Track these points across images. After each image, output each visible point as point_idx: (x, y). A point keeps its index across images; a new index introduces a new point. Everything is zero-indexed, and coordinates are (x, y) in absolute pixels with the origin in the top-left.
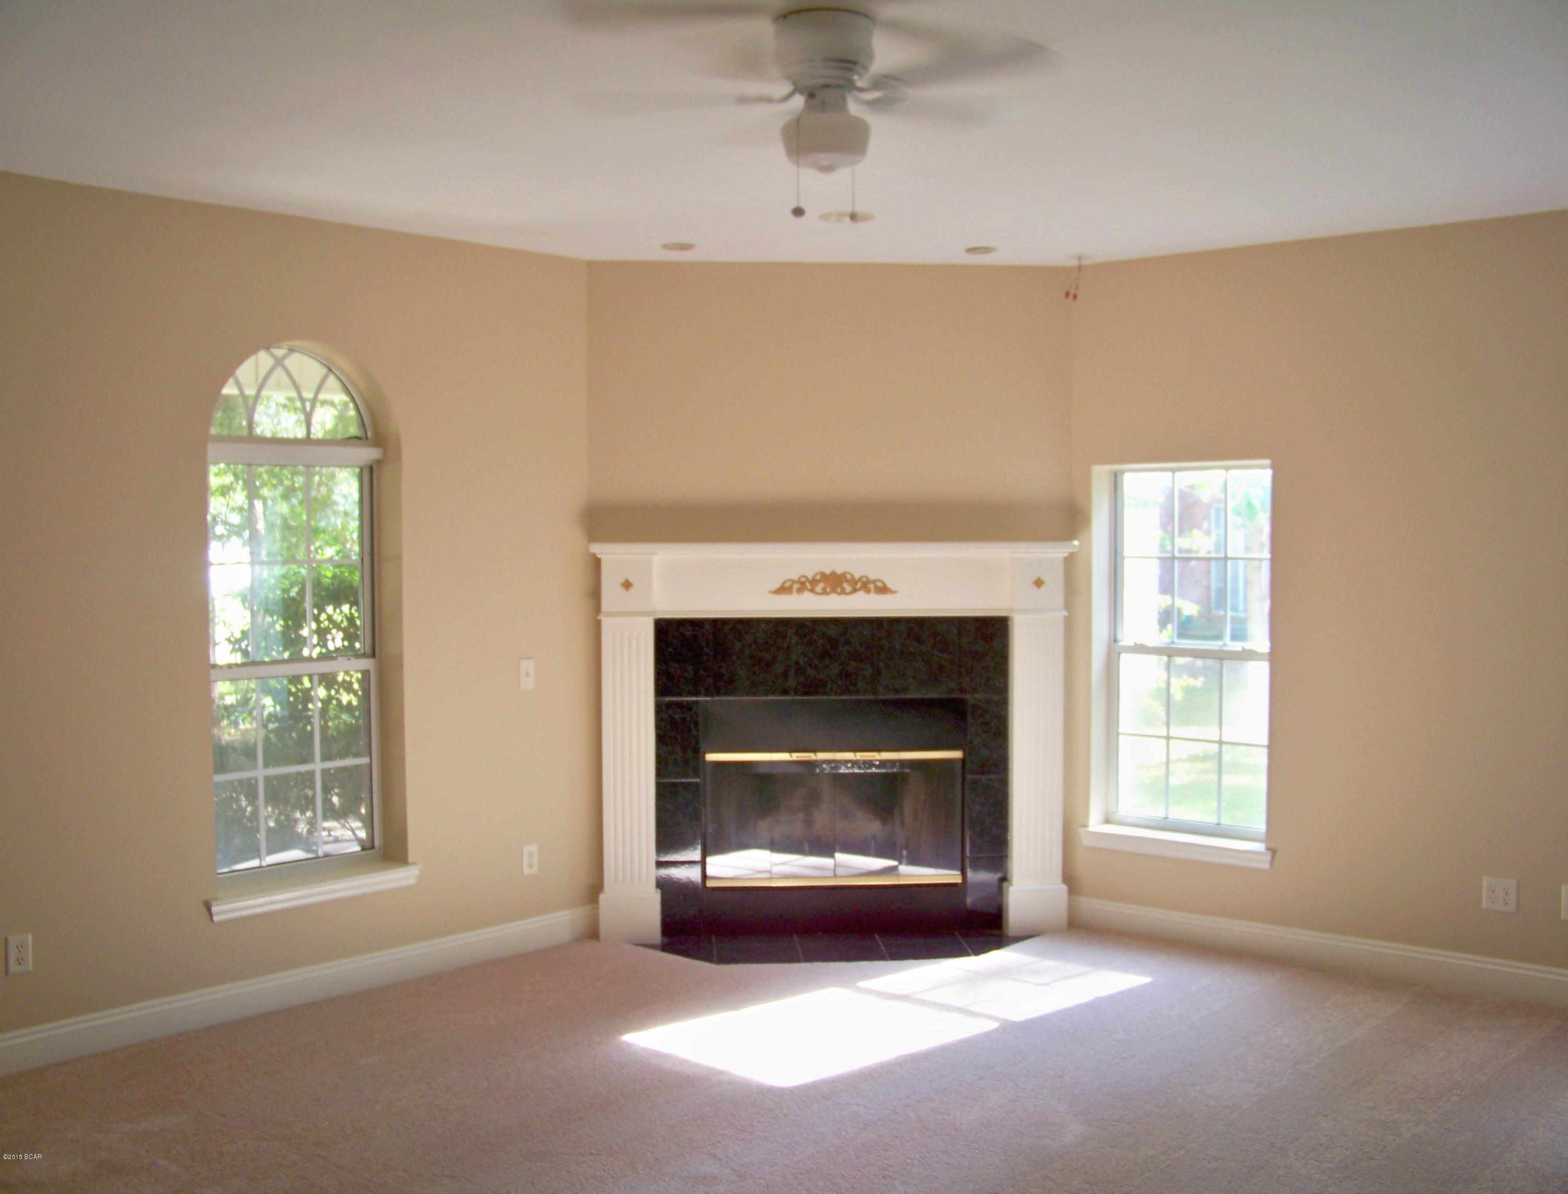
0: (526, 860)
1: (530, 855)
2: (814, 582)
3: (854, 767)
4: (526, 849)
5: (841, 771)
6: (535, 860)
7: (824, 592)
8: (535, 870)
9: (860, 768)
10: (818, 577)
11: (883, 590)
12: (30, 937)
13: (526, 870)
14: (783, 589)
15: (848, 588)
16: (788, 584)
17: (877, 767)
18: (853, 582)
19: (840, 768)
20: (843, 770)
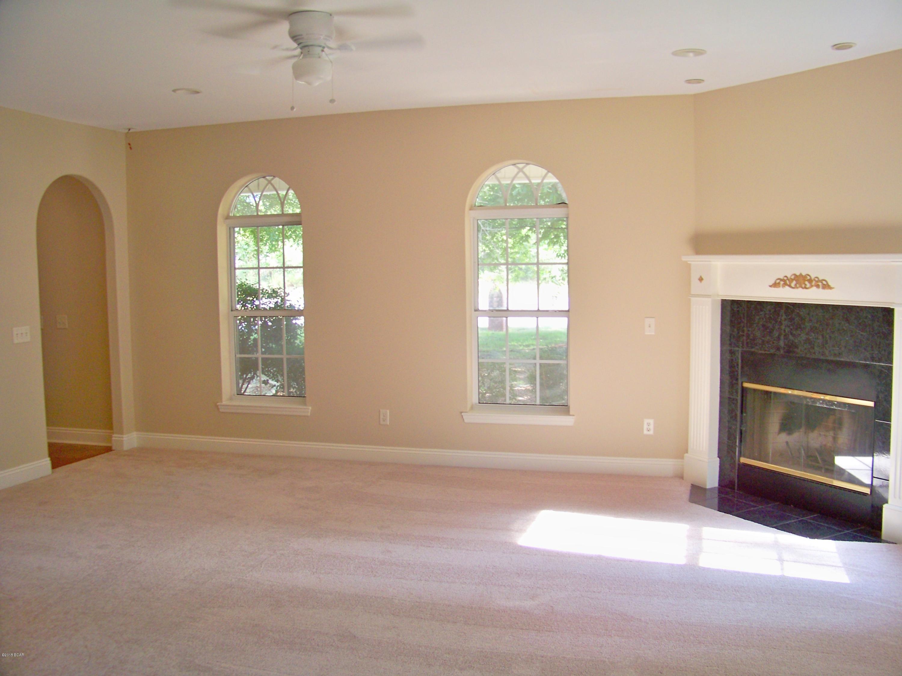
0: (645, 426)
1: (649, 424)
2: (791, 280)
3: (824, 404)
4: (646, 421)
5: (817, 405)
6: (652, 427)
7: (795, 287)
8: (651, 432)
9: (827, 405)
10: (793, 277)
11: (826, 286)
12: (388, 411)
13: (645, 432)
14: (775, 285)
15: (808, 285)
16: (778, 281)
17: (836, 405)
18: (810, 281)
19: (816, 403)
20: (818, 405)
